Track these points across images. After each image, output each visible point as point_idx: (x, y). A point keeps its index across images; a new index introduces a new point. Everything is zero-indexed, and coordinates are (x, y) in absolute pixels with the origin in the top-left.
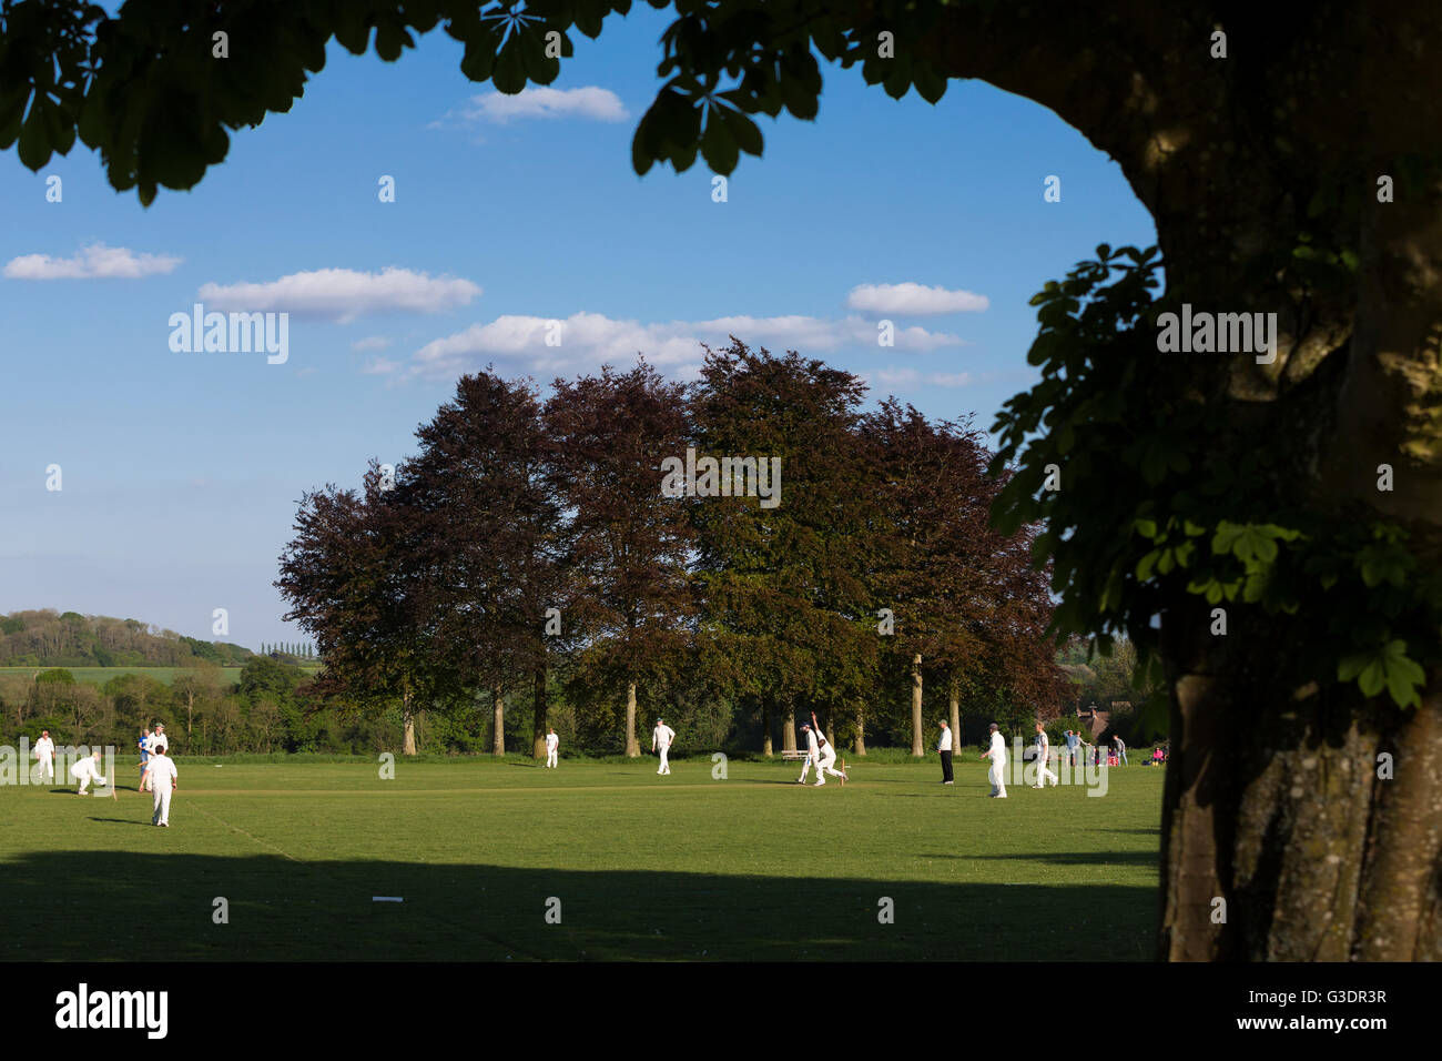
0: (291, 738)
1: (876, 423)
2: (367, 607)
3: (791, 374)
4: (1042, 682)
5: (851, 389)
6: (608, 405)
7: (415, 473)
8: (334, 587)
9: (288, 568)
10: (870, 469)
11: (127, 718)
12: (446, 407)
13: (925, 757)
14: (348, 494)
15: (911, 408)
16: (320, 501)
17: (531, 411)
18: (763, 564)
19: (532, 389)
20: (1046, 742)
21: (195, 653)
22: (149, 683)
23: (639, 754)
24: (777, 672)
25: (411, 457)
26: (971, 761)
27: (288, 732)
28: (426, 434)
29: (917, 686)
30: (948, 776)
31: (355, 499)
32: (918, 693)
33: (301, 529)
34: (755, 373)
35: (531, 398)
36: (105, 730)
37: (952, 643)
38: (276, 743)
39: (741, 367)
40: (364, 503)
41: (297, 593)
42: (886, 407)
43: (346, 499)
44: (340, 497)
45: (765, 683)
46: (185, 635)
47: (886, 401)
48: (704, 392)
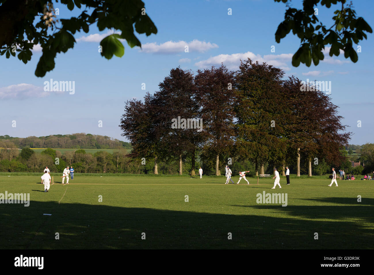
0: (146, 169)
1: (287, 83)
2: (144, 133)
3: (264, 69)
4: (335, 156)
5: (280, 73)
6: (212, 77)
7: (158, 96)
8: (136, 127)
9: (123, 122)
10: (286, 96)
11: (100, 163)
12: (167, 78)
13: (300, 177)
14: (139, 102)
15: (297, 79)
16: (132, 103)
17: (191, 79)
18: (254, 122)
19: (191, 73)
20: (335, 173)
21: (123, 145)
22: (106, 154)
23: (220, 175)
24: (258, 153)
25: (157, 91)
26: (314, 178)
27: (145, 168)
28: (161, 85)
29: (299, 157)
30: (288, 182)
31: (141, 103)
32: (299, 159)
33: (127, 111)
34: (254, 69)
35: (191, 75)
36: (94, 167)
37: (309, 145)
38: (141, 170)
39: (250, 67)
40: (144, 104)
41: (126, 129)
42: (290, 78)
43: (139, 103)
44: (137, 102)
45: (254, 155)
46: (121, 140)
47: (291, 77)
48: (239, 74)
